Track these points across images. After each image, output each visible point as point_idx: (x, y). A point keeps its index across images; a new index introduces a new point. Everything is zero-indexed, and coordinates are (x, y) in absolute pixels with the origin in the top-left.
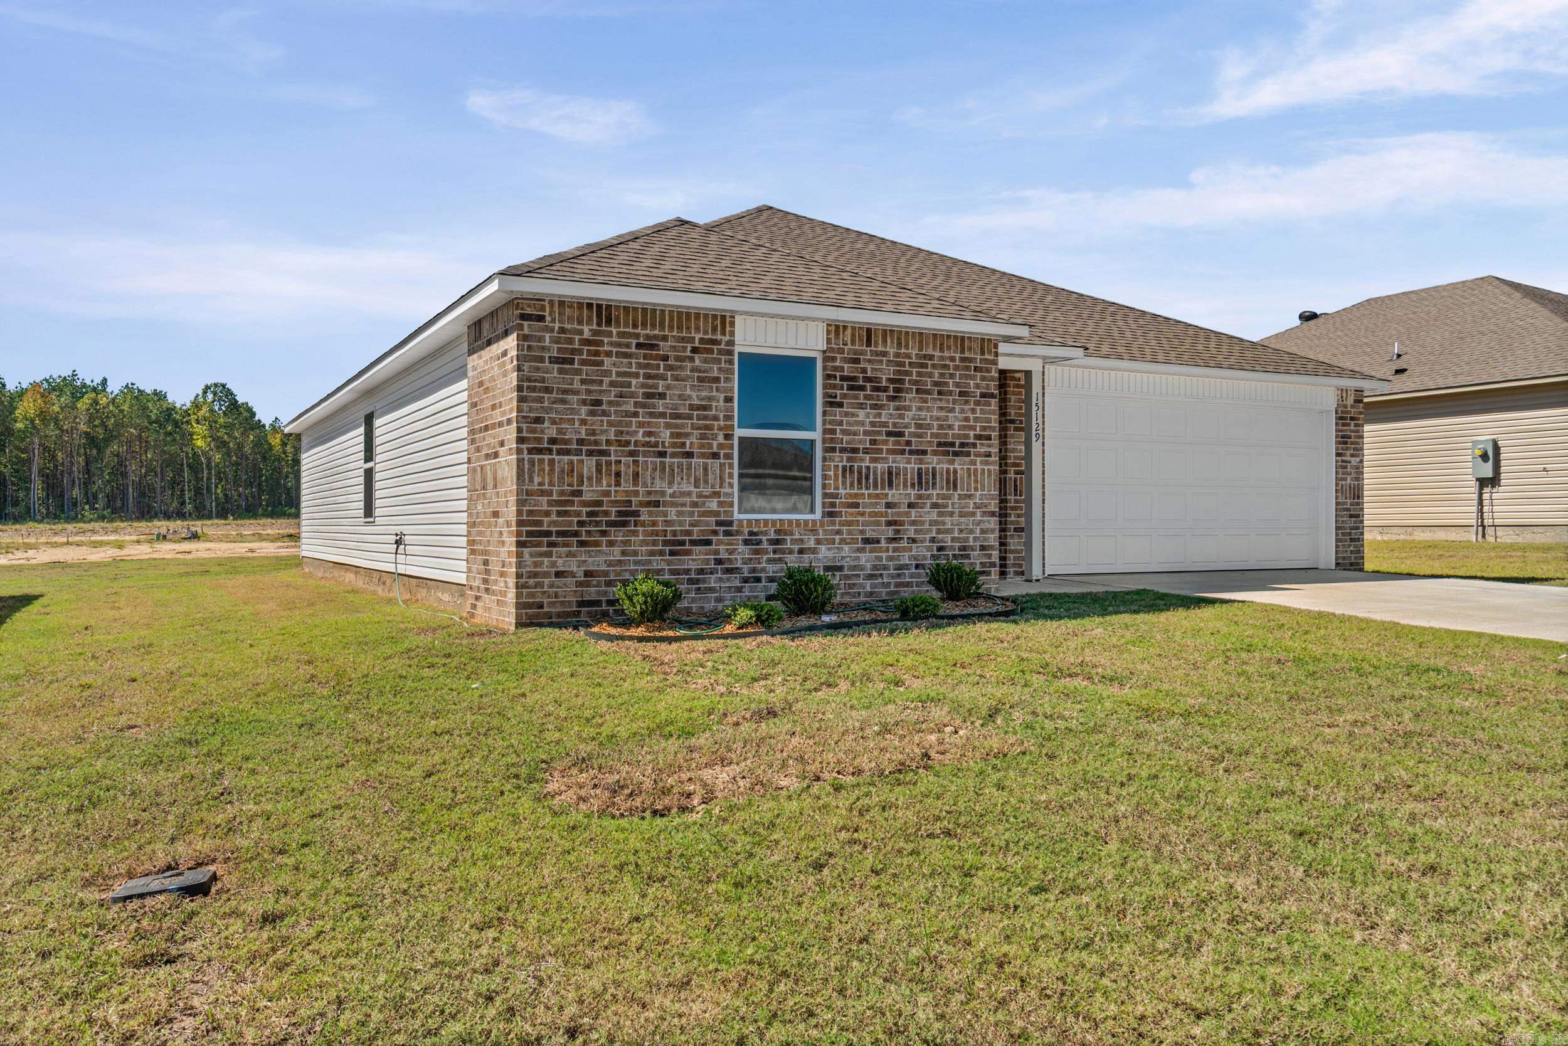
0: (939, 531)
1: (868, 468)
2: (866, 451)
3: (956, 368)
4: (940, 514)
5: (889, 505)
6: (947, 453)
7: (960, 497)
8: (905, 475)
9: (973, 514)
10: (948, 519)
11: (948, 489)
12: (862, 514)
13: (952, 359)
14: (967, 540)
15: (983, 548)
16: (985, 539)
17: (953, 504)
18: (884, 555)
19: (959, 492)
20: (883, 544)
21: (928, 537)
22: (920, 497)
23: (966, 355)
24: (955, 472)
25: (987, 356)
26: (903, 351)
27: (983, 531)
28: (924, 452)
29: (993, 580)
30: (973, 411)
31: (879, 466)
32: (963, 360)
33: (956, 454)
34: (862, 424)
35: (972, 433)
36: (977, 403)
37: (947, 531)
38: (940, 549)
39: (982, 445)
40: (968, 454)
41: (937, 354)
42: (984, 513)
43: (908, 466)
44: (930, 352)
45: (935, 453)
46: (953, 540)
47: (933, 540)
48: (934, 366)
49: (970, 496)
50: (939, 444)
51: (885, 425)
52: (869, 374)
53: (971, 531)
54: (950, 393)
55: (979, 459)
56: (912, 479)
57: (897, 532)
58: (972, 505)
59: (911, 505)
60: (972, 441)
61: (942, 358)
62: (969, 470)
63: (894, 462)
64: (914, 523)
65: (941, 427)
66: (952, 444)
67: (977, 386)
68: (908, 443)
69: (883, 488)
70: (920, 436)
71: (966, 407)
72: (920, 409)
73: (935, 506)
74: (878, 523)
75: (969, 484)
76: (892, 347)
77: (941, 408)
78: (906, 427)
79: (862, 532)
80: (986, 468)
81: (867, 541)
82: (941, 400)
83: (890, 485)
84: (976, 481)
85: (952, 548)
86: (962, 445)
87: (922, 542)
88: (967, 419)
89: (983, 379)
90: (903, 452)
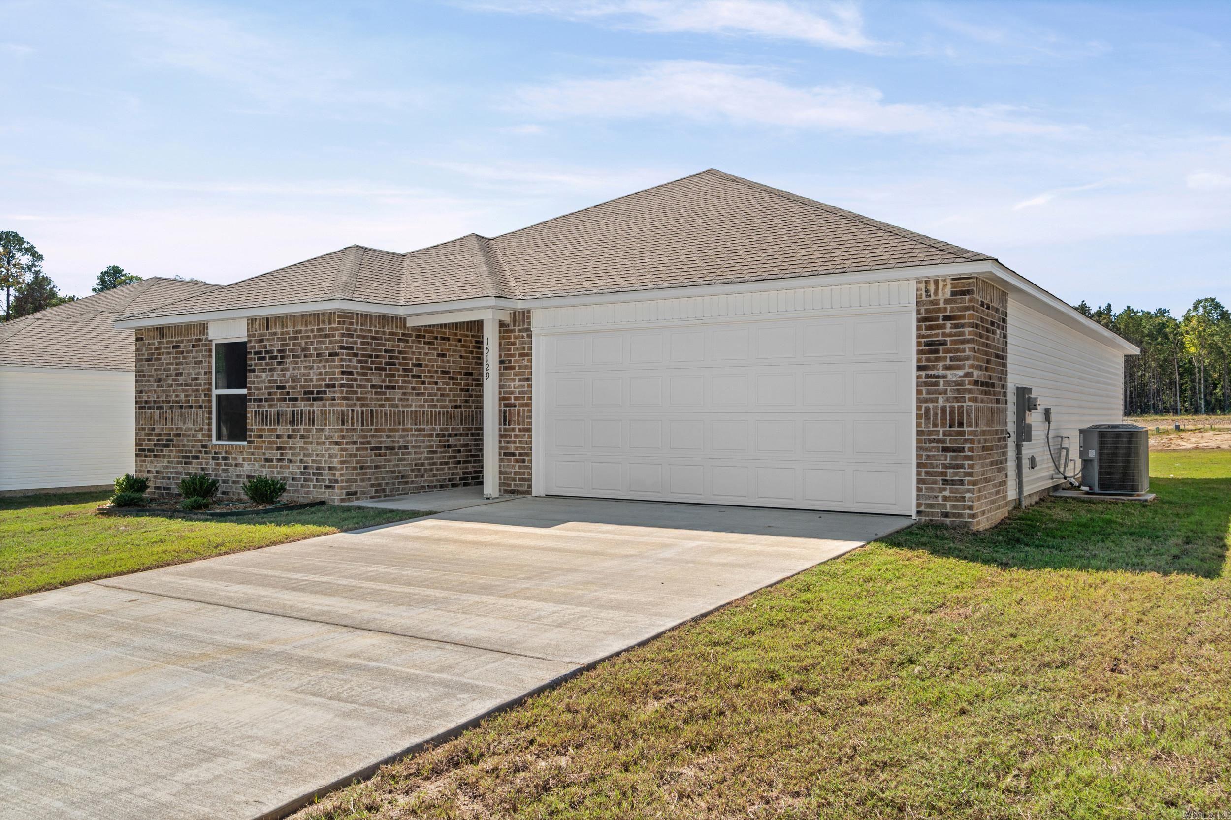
0: (305, 455)
1: (267, 411)
2: (267, 400)
3: (315, 337)
4: (305, 443)
5: (278, 436)
6: (308, 399)
7: (318, 430)
8: (286, 415)
9: (324, 443)
10: (310, 447)
11: (309, 425)
12: (264, 442)
13: (312, 331)
14: (320, 462)
15: (330, 468)
16: (331, 462)
17: (313, 435)
18: (275, 470)
19: (316, 427)
20: (275, 463)
21: (298, 458)
22: (294, 430)
23: (321, 327)
24: (314, 412)
25: (333, 325)
26: (285, 330)
27: (330, 456)
28: (296, 399)
29: (337, 493)
30: (324, 367)
31: (272, 410)
32: (319, 330)
33: (314, 399)
34: (263, 382)
35: (324, 383)
36: (327, 361)
37: (309, 455)
38: (305, 468)
39: (330, 391)
40: (321, 399)
41: (304, 328)
42: (331, 442)
43: (287, 409)
44: (300, 328)
45: (303, 399)
46: (313, 461)
47: (301, 461)
48: (302, 337)
49: (322, 430)
50: (305, 393)
51: (275, 381)
52: (268, 349)
53: (323, 456)
54: (311, 356)
55: (328, 402)
56: (290, 418)
57: (282, 454)
58: (323, 436)
59: (289, 437)
60: (324, 389)
61: (306, 331)
62: (322, 410)
63: (280, 407)
64: (291, 448)
65: (306, 380)
66: (312, 393)
67: (327, 348)
68: (288, 393)
69: (274, 425)
70: (294, 388)
71: (320, 365)
72: (294, 369)
73: (302, 437)
74: (272, 448)
75: (322, 421)
76: (279, 328)
77: (306, 367)
78: (286, 383)
79: (264, 454)
80: (332, 409)
81: (267, 460)
82: (306, 361)
83: (278, 423)
84: (326, 419)
85: (312, 467)
86: (318, 392)
87: (295, 462)
88: (321, 374)
89: (331, 342)
90: (284, 400)
